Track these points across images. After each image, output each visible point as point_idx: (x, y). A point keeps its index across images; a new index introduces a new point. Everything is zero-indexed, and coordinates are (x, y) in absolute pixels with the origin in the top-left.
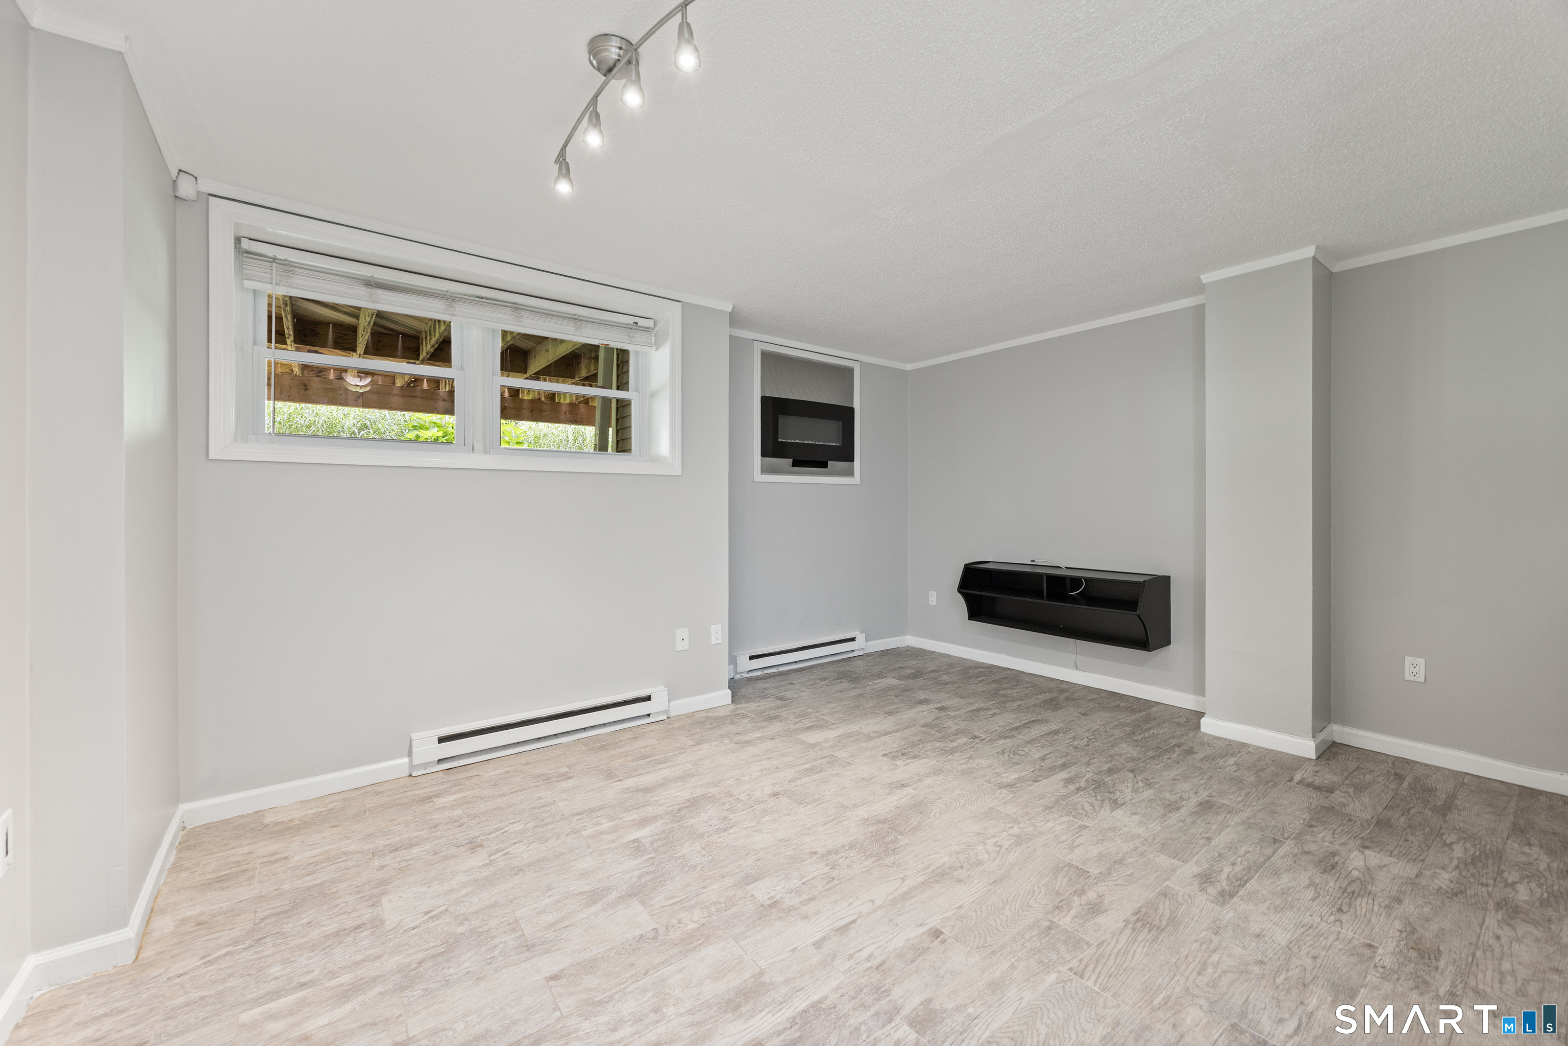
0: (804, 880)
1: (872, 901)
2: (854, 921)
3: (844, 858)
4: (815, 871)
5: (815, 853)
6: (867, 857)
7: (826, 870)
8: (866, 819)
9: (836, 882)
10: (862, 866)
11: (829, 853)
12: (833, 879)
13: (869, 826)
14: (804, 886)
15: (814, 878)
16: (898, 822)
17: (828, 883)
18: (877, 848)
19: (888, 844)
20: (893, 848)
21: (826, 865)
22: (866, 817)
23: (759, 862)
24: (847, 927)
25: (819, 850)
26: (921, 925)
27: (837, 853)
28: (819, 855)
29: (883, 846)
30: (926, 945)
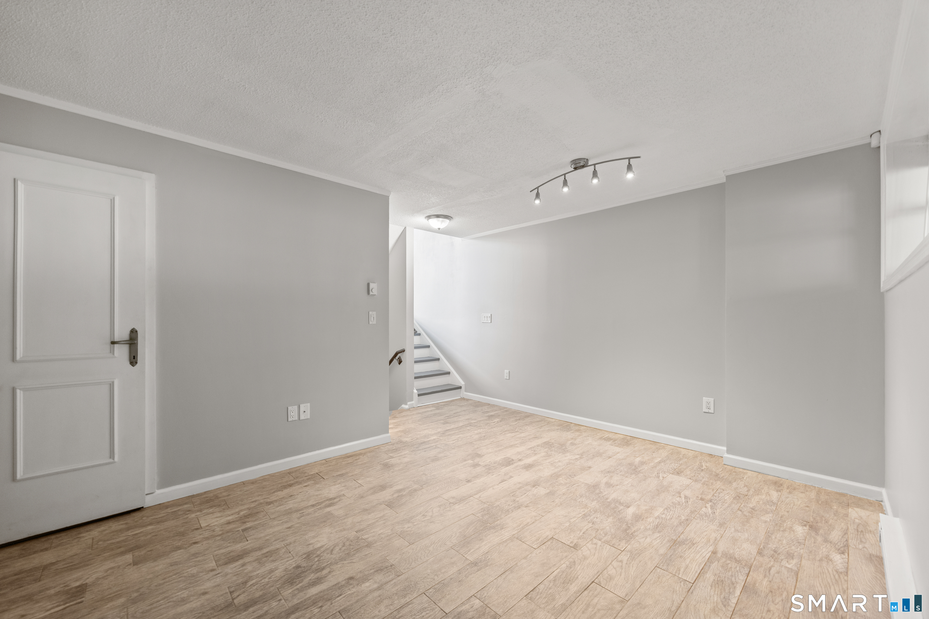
0: (526, 495)
1: (493, 489)
2: (500, 483)
3: (510, 505)
4: (523, 498)
5: (526, 507)
6: (498, 506)
7: (517, 499)
8: (503, 529)
9: (511, 495)
10: (500, 502)
11: (519, 507)
12: (513, 496)
13: (500, 524)
14: (525, 492)
15: (522, 496)
16: (481, 528)
17: (515, 494)
18: (494, 511)
19: (488, 514)
20: (485, 512)
21: (518, 501)
22: (503, 530)
23: (552, 501)
24: (502, 482)
25: (525, 508)
26: (474, 483)
27: (515, 507)
28: (523, 505)
29: (490, 512)
30: (473, 478)
